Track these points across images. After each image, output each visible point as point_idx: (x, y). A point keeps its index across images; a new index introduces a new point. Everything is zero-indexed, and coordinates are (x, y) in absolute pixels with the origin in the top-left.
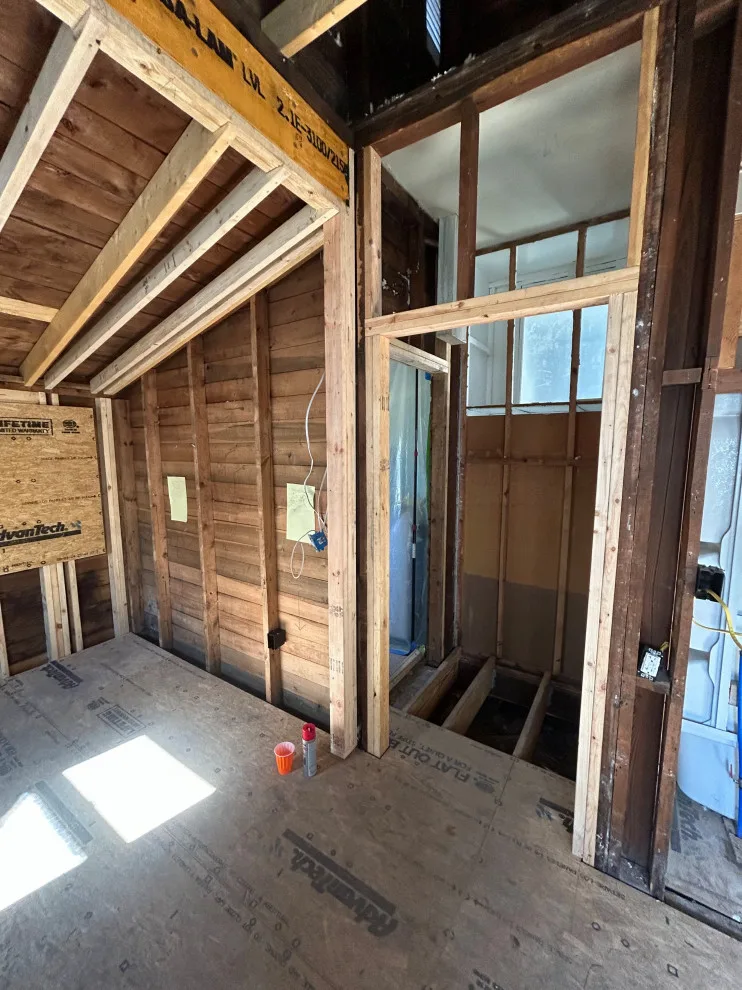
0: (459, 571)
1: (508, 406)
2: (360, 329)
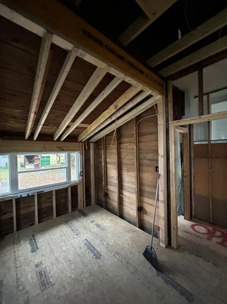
0: (194, 193)
1: (209, 141)
2: (167, 124)
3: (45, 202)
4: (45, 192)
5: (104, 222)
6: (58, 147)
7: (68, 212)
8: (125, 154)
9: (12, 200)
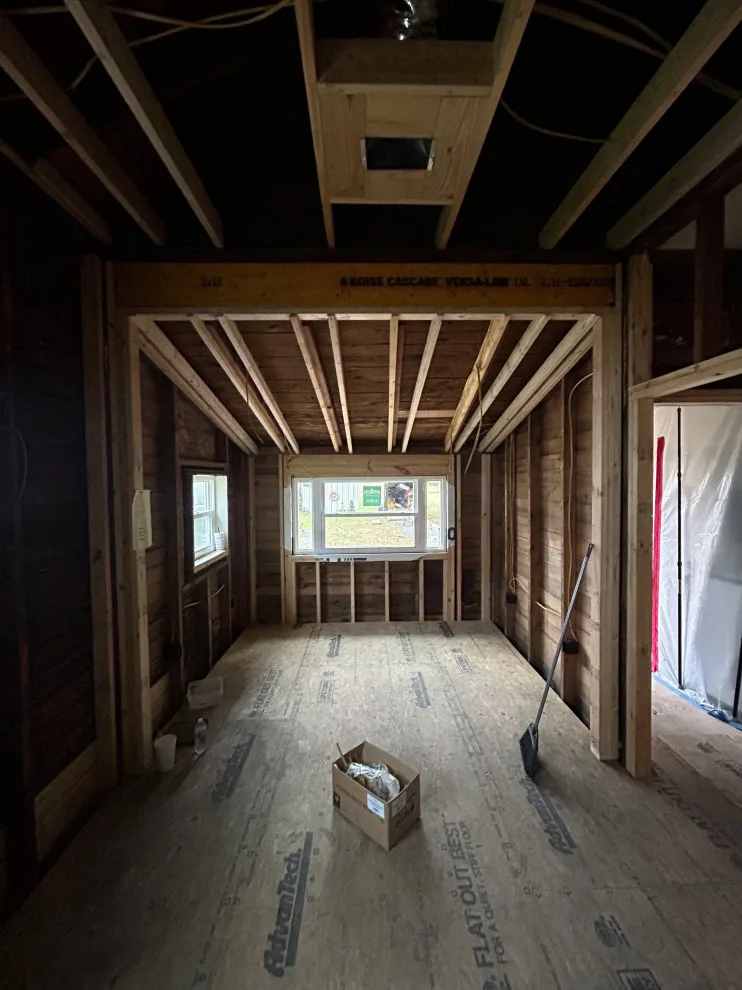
2: (625, 395)
3: (370, 583)
4: (367, 560)
5: (481, 659)
6: (396, 467)
7: (418, 620)
8: (549, 486)
9: (314, 564)
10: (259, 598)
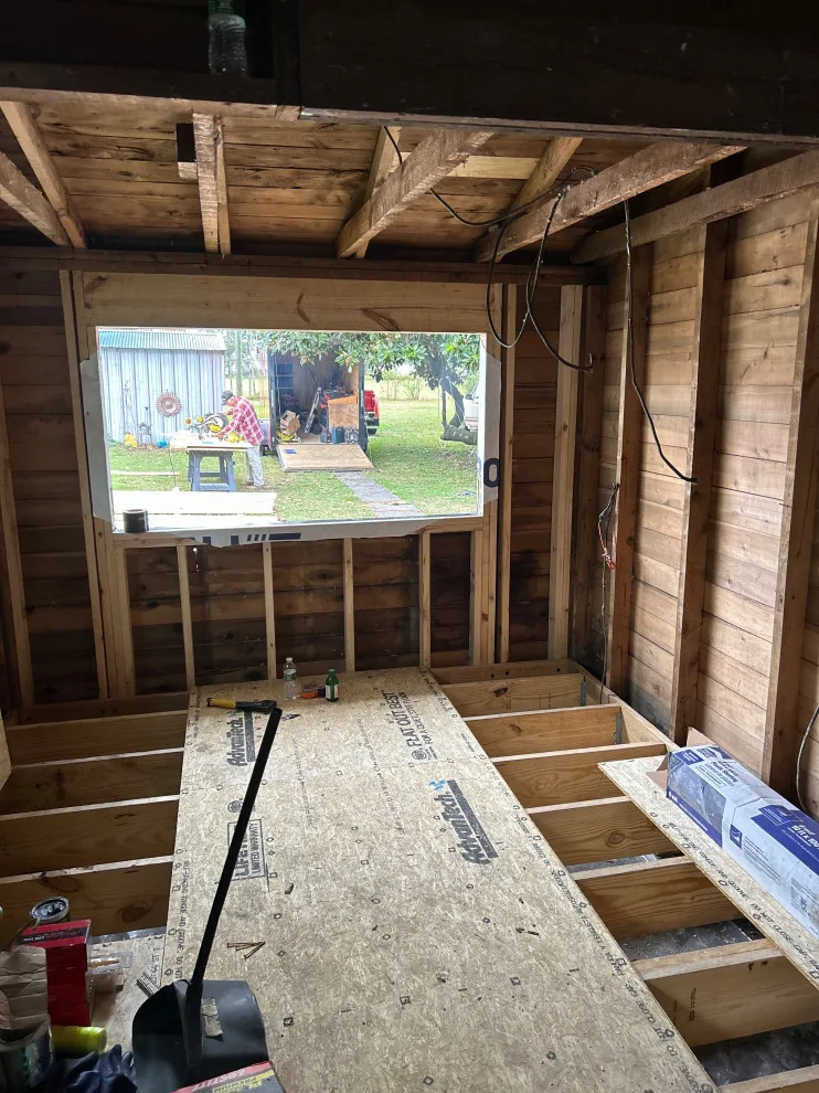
3: (308, 590)
4: (303, 540)
6: (365, 311)
7: (416, 663)
8: (748, 351)
9: (174, 550)
10: (34, 637)
